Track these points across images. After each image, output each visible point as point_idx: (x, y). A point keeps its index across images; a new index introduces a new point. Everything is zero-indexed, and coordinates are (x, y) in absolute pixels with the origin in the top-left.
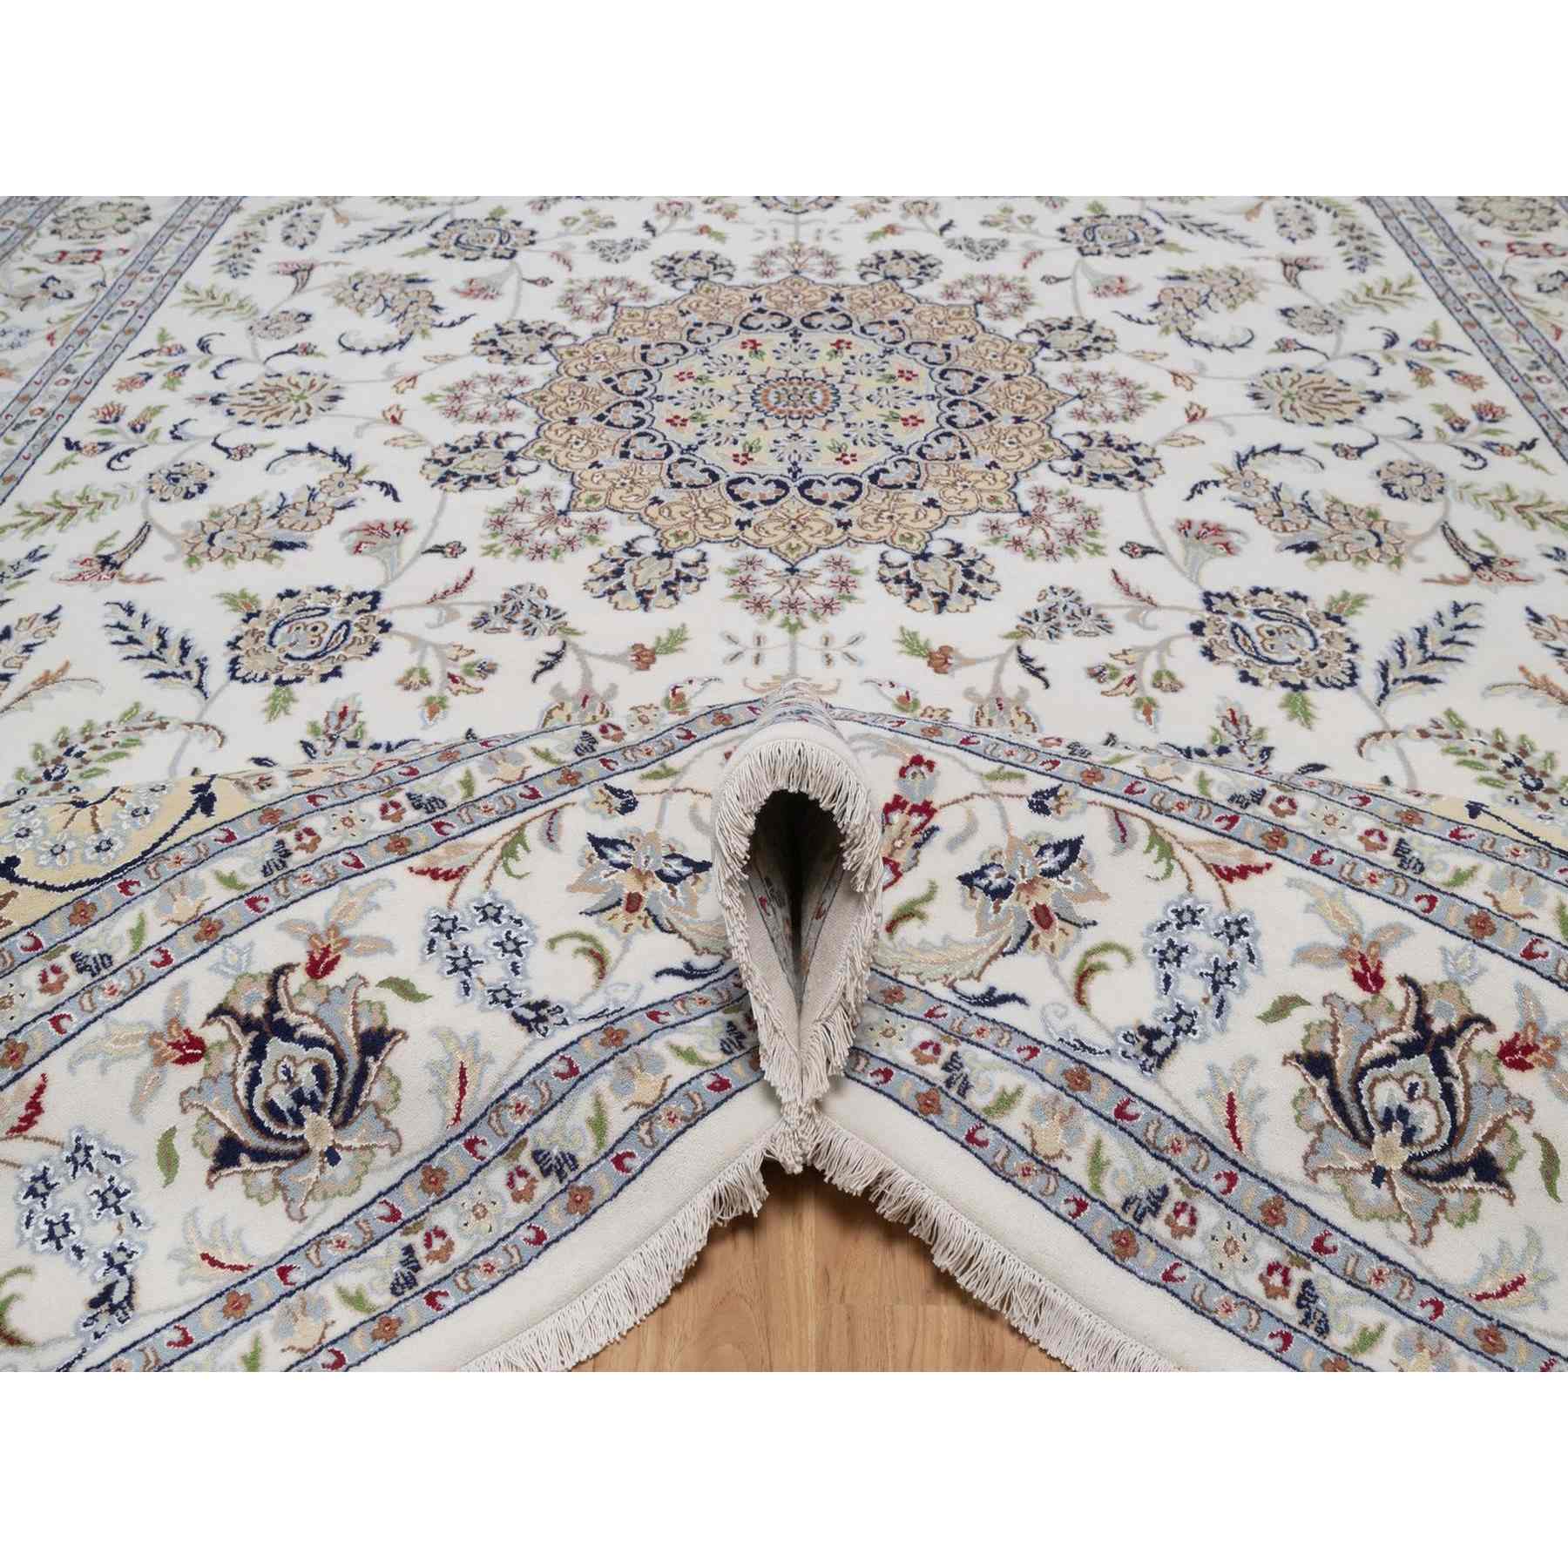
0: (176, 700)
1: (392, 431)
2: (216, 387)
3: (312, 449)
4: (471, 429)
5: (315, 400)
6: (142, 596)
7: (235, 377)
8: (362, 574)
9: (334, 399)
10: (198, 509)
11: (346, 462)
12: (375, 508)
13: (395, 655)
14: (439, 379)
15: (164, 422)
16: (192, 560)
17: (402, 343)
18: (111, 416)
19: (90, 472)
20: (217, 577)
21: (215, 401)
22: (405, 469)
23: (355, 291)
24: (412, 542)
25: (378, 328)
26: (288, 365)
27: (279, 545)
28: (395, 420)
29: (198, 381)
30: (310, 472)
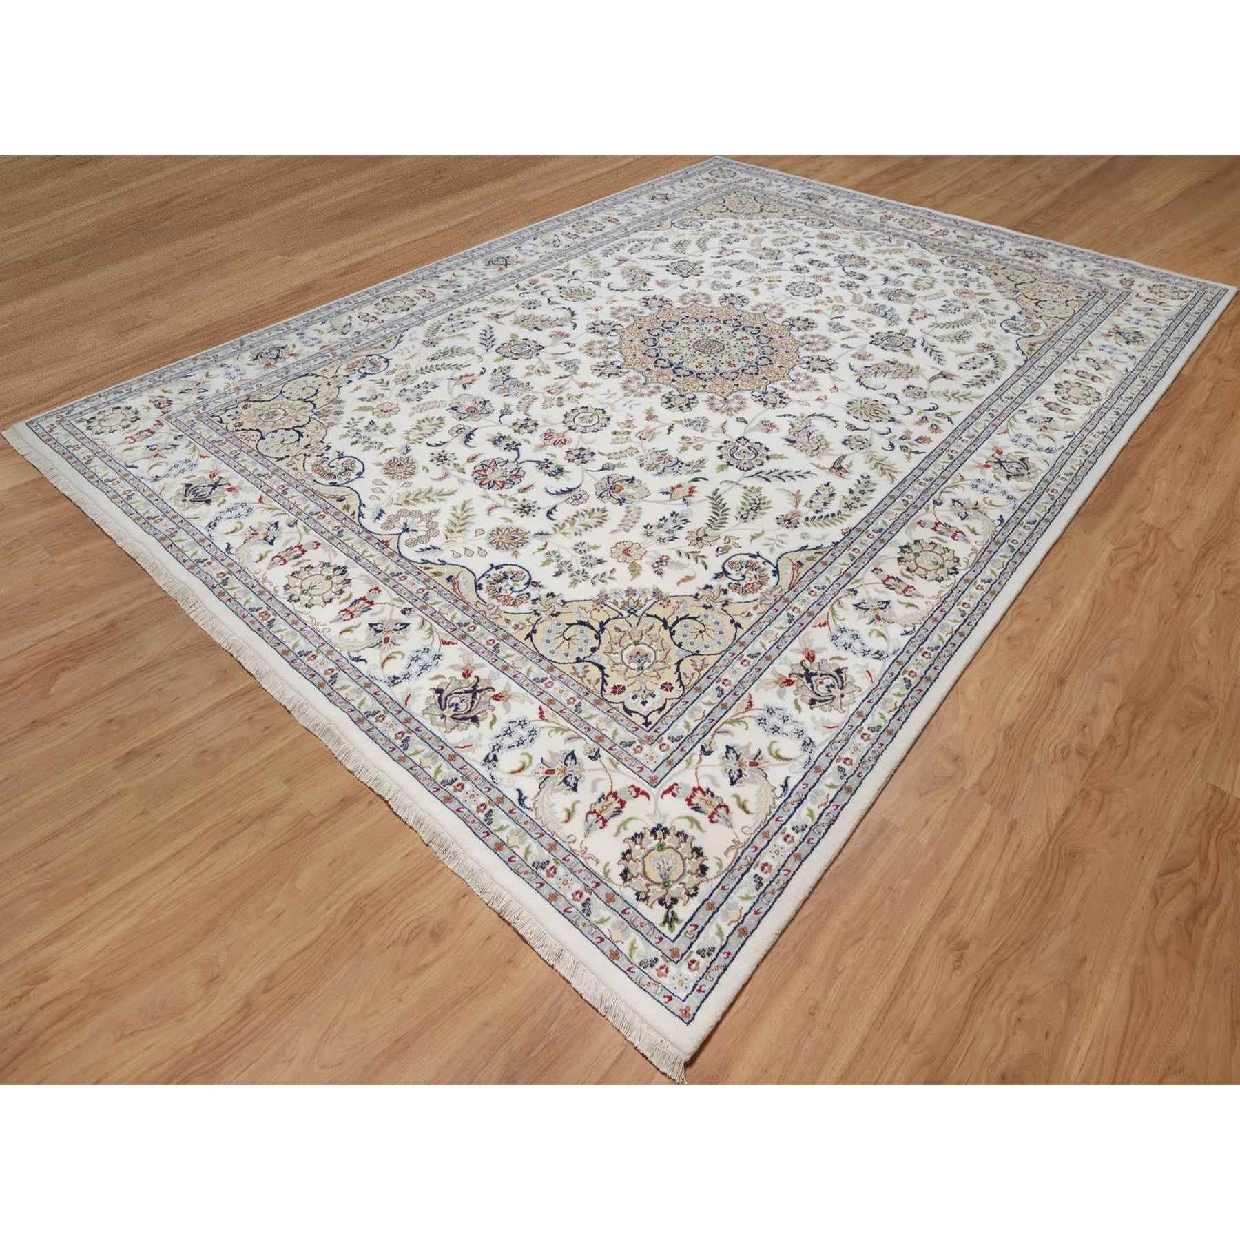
0: (930, 340)
1: (837, 384)
2: (891, 425)
3: (867, 388)
4: (814, 375)
5: (856, 405)
6: (934, 364)
7: (882, 427)
8: (872, 349)
9: (850, 403)
10: (911, 381)
11: (859, 380)
12: (859, 364)
13: (873, 331)
14: (811, 396)
15: (915, 417)
16: (918, 368)
17: (813, 415)
18: (935, 429)
19: (946, 407)
20: (913, 363)
21: (893, 420)
22: (842, 372)
23: (819, 446)
24: (854, 352)
25: (820, 426)
26: (860, 424)
27: (892, 363)
28: (835, 387)
29: (898, 431)
30: (871, 381)
